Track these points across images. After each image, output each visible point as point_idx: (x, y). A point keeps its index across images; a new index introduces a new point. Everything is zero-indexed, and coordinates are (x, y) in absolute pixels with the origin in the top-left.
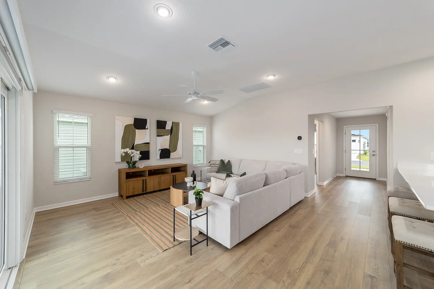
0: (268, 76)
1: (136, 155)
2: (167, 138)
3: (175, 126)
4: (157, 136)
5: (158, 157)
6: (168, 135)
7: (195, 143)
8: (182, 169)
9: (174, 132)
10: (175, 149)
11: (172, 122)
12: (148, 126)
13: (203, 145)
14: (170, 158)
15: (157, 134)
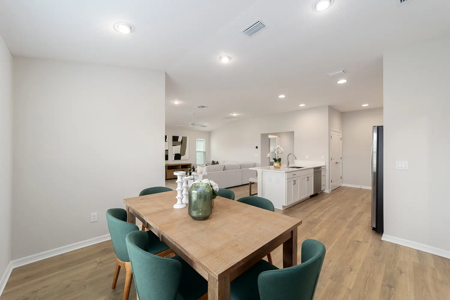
0: (233, 114)
2: (179, 147)
3: (184, 139)
4: (173, 146)
5: (174, 159)
6: (179, 145)
7: (197, 150)
8: (189, 166)
9: (183, 143)
10: (184, 154)
11: (182, 137)
12: (167, 139)
13: (203, 151)
14: (181, 160)
15: (173, 144)
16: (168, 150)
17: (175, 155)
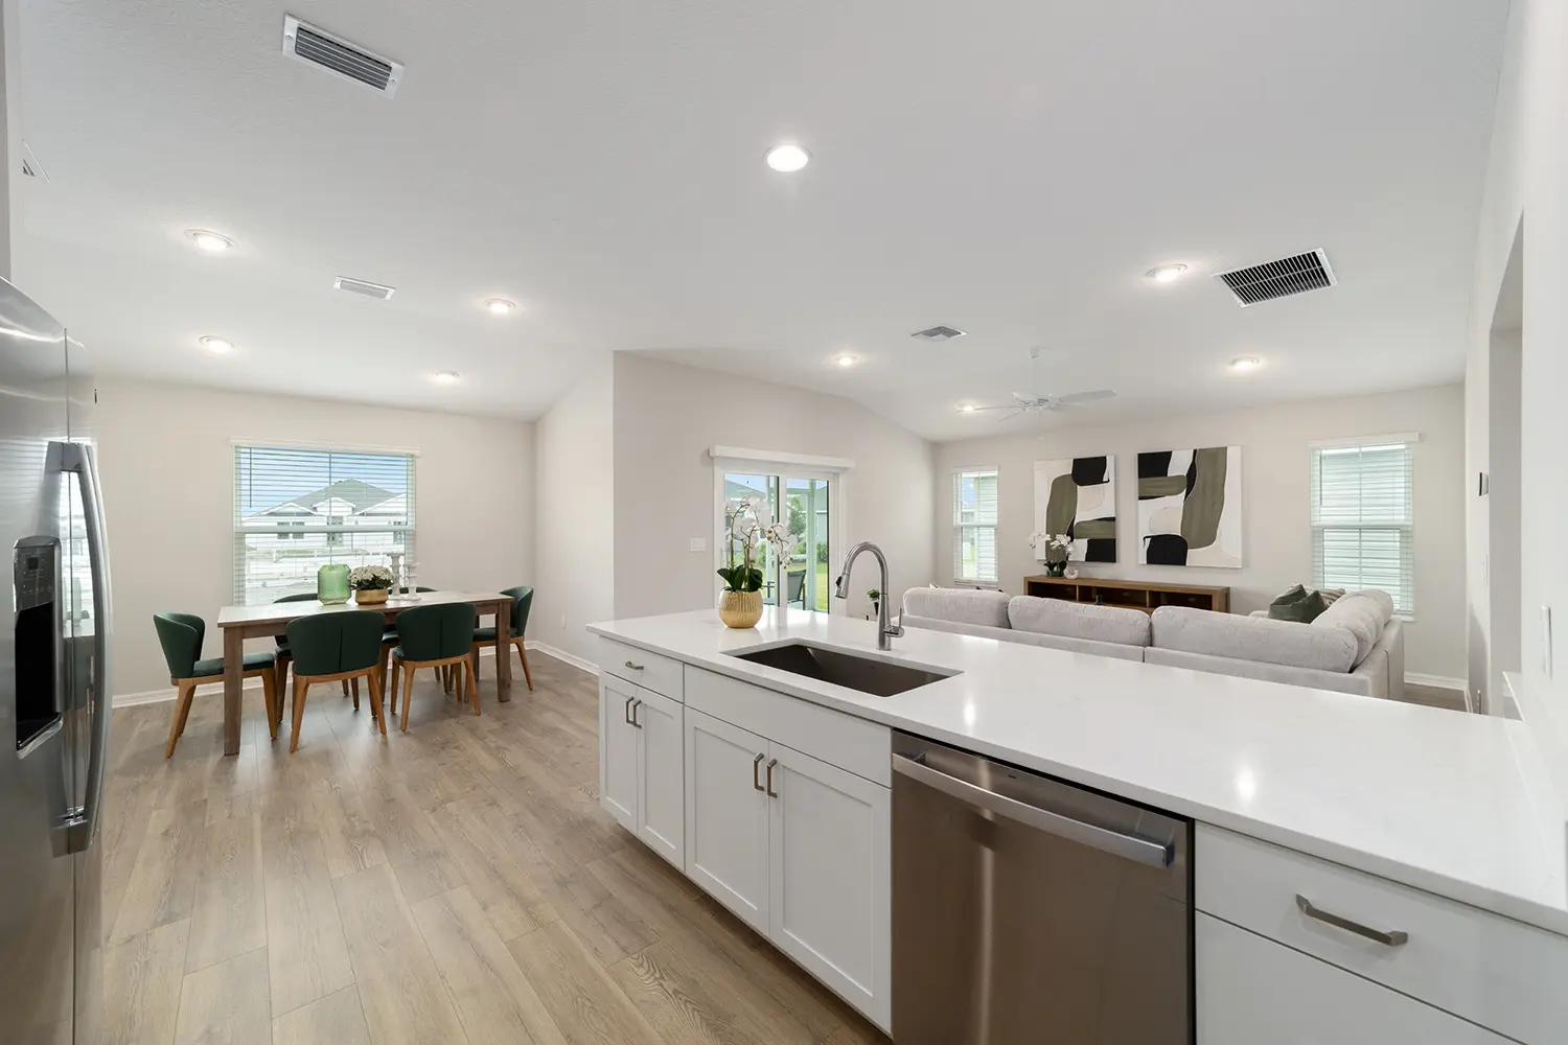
1: (1079, 549)
2: (1177, 501)
3: (1208, 460)
4: (1141, 498)
5: (1144, 561)
9: (1198, 481)
10: (1208, 537)
11: (1195, 451)
12: (1109, 473)
13: (1396, 523)
14: (1185, 564)
15: (1139, 493)
16: (1113, 519)
17: (1148, 540)
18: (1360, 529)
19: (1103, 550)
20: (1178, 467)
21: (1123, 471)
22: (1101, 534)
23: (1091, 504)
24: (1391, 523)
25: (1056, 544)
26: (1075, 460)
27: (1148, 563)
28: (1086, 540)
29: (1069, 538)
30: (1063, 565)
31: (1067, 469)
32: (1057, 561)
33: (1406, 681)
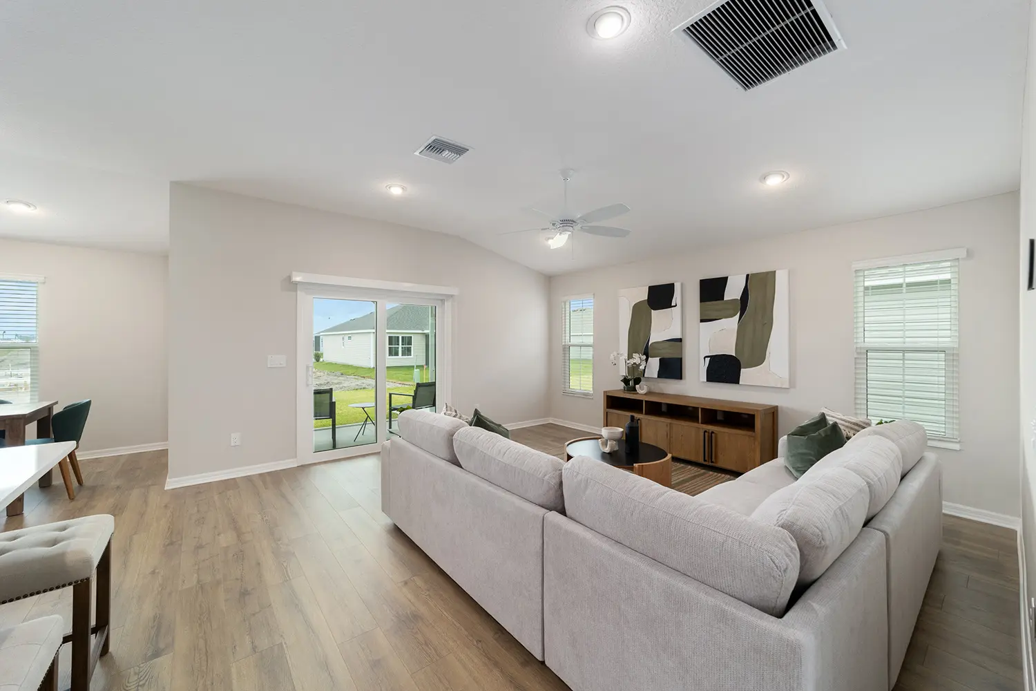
2: (730, 324)
3: (759, 284)
4: (702, 320)
5: (704, 377)
6: (732, 316)
9: (750, 303)
11: (748, 276)
12: (677, 298)
13: (940, 345)
14: (738, 383)
15: (701, 317)
16: (680, 340)
17: (708, 360)
18: (904, 351)
19: (672, 368)
20: (733, 292)
21: (688, 296)
22: (669, 353)
23: (664, 326)
24: (936, 345)
25: (632, 361)
26: (650, 287)
27: (707, 381)
28: (658, 359)
29: (644, 357)
30: (637, 381)
31: (644, 296)
32: (633, 379)
33: (943, 511)
